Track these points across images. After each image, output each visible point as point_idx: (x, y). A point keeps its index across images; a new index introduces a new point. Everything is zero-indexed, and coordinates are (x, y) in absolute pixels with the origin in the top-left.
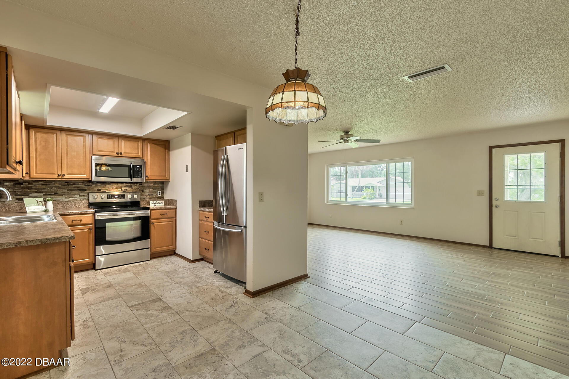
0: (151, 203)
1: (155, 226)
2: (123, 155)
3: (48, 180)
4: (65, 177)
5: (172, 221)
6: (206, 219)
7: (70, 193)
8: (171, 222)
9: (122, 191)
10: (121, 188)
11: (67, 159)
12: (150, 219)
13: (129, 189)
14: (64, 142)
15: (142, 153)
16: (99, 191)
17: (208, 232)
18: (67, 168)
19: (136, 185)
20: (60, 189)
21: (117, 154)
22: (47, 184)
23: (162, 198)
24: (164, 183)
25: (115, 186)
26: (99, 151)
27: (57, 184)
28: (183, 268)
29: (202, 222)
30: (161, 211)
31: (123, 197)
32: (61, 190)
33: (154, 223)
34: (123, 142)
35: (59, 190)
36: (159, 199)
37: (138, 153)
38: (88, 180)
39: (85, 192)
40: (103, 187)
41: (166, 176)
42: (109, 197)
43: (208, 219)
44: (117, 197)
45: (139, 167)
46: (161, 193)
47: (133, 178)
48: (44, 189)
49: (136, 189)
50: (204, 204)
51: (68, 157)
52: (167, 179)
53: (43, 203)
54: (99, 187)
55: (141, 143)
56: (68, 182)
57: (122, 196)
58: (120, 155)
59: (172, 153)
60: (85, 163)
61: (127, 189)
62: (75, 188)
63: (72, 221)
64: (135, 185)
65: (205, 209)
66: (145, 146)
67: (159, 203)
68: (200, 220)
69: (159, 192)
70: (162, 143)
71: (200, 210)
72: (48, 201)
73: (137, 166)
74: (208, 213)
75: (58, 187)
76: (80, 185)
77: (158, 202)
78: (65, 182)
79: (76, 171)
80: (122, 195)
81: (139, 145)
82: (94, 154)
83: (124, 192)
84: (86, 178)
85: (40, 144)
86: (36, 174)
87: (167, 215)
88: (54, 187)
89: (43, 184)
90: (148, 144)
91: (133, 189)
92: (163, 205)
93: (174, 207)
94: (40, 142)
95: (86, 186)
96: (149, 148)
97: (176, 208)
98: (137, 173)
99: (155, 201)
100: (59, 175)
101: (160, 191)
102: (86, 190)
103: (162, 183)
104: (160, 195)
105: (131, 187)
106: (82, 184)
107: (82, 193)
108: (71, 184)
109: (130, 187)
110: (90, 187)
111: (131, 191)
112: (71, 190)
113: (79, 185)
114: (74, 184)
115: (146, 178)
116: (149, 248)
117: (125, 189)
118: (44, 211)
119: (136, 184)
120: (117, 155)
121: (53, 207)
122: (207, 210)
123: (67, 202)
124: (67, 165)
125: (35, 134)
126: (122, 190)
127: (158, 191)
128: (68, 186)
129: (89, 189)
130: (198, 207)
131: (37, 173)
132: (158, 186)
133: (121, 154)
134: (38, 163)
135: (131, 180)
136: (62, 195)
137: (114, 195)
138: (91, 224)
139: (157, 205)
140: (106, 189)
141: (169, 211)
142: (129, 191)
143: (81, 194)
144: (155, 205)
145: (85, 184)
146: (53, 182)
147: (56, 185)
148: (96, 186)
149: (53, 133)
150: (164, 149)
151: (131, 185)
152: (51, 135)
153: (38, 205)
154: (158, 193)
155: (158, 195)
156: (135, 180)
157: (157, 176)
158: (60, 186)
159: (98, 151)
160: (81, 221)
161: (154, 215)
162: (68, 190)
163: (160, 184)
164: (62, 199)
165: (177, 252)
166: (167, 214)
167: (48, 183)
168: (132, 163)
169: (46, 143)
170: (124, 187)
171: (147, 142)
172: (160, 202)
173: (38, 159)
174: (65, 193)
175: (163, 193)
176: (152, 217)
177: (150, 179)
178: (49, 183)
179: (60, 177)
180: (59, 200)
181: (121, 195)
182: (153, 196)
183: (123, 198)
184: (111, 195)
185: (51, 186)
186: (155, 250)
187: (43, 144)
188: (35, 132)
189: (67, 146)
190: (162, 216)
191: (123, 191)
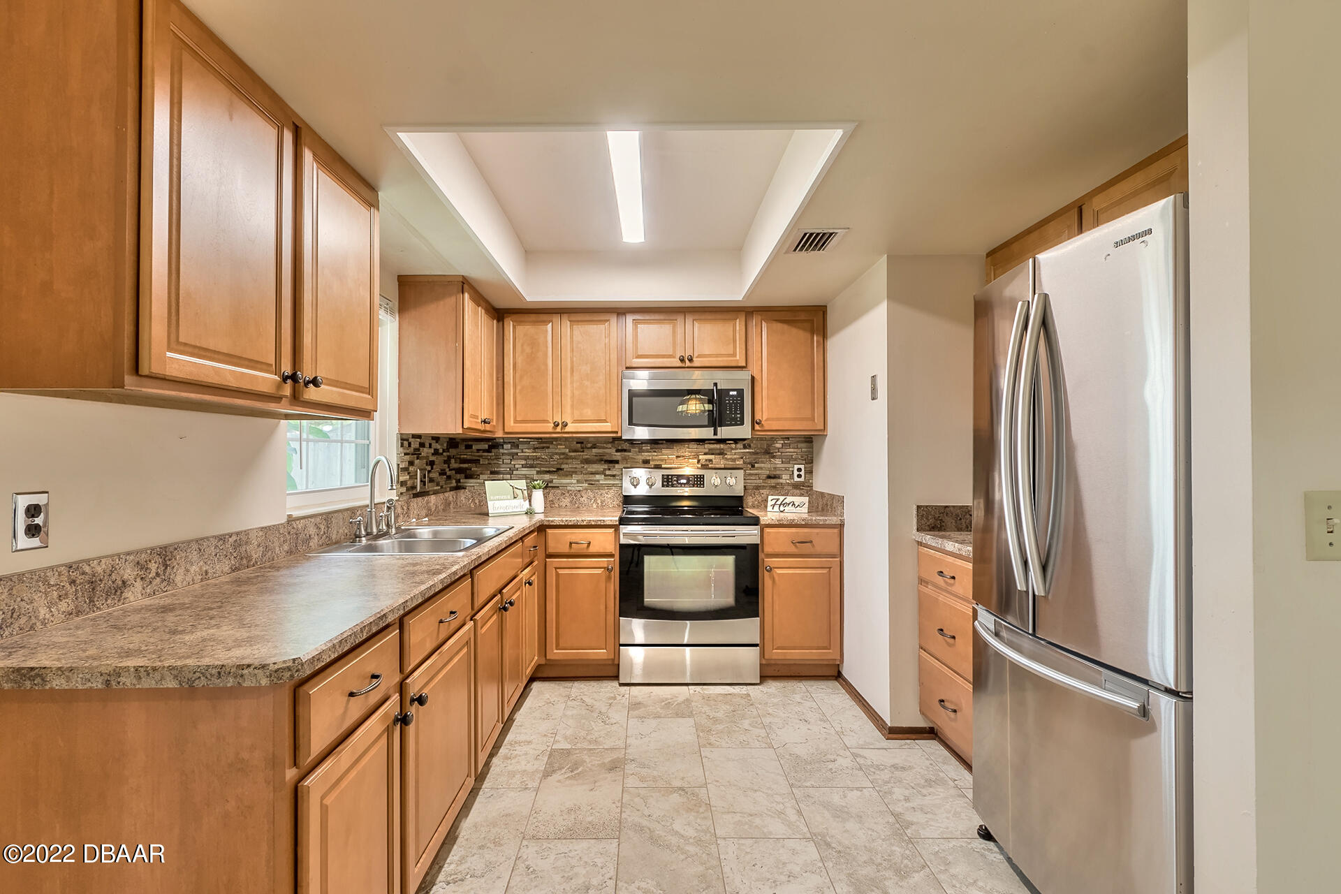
0: (770, 503)
1: (776, 578)
2: (697, 362)
3: (545, 438)
4: (567, 429)
5: (830, 568)
6: (946, 582)
7: (586, 469)
8: (825, 571)
9: (700, 466)
10: (696, 456)
11: (572, 382)
12: (761, 556)
13: (717, 460)
14: (566, 341)
15: (744, 352)
16: (646, 466)
17: (954, 637)
18: (572, 406)
19: (736, 449)
20: (568, 459)
21: (682, 360)
22: (543, 448)
23: (804, 488)
24: (812, 442)
25: (685, 451)
26: (639, 357)
27: (562, 448)
28: (855, 756)
29: (929, 590)
30: (794, 530)
31: (700, 481)
32: (570, 461)
33: (771, 569)
34: (696, 324)
35: (565, 461)
36: (798, 491)
37: (734, 355)
38: (615, 435)
39: (617, 466)
40: (656, 454)
41: (814, 420)
42: (668, 481)
43: (952, 585)
44: (684, 481)
45: (735, 393)
46: (802, 473)
47: (720, 426)
48: (537, 458)
49: (734, 460)
50: (936, 519)
51: (575, 379)
52: (818, 428)
53: (525, 492)
54: (646, 455)
55: (743, 323)
56: (582, 443)
57: (698, 481)
58: (688, 364)
59: (832, 343)
60: (608, 391)
61: (711, 460)
62: (597, 458)
63: (571, 543)
64: (733, 449)
65: (940, 541)
66: (753, 331)
67: (794, 504)
68: (922, 581)
69: (799, 470)
70: (803, 316)
71: (920, 544)
72: (534, 488)
73: (731, 393)
74: (950, 559)
75: (563, 454)
76: (607, 448)
77: (789, 499)
78: (577, 443)
79: (588, 413)
80: (697, 475)
81: (738, 328)
82: (628, 365)
83: (704, 467)
84: (610, 430)
85: (523, 351)
86: (514, 423)
87: (813, 546)
88: (556, 454)
89: (537, 448)
90: (763, 322)
91: (727, 459)
92: (805, 509)
93: (833, 520)
94: (522, 345)
95: (618, 451)
96: (764, 335)
97: (841, 526)
98: (731, 410)
99: (782, 498)
100: (556, 425)
101: (802, 467)
102: (617, 462)
103: (809, 440)
104: (802, 479)
105: (721, 453)
106: (610, 446)
107: (609, 469)
108: (589, 445)
109: (719, 454)
110: (626, 453)
111: (723, 466)
112: (587, 461)
113: (604, 448)
114: (594, 447)
115: (757, 427)
116: (756, 645)
117: (706, 460)
118: (526, 513)
119: (733, 446)
120: (680, 364)
121: (545, 504)
122: (950, 546)
123: (579, 491)
124: (571, 397)
125: (514, 327)
126: (699, 461)
127: (796, 467)
128: (583, 452)
129: (625, 459)
130: (915, 531)
131: (516, 421)
132: (796, 450)
133: (691, 360)
134: (519, 398)
135: (715, 433)
136: (569, 474)
137: (679, 477)
138: (611, 556)
139: (787, 509)
140: (662, 460)
141: (818, 534)
142: (717, 466)
143: (608, 472)
144: (782, 508)
145: (616, 446)
146: (554, 443)
147: (560, 449)
148: (641, 451)
149: (546, 322)
150: (808, 335)
151: (722, 449)
152: (543, 327)
153: (515, 498)
154: (796, 473)
155: (796, 479)
156: (725, 432)
157: (786, 419)
158: (567, 450)
159: (636, 358)
160: (589, 544)
161: (776, 541)
162: (582, 463)
163: (800, 445)
164: (571, 484)
165: (845, 673)
166: (811, 542)
167: (545, 445)
168: (716, 384)
169: (532, 348)
170: (705, 454)
171: (760, 318)
172: (797, 500)
173: (518, 388)
174: (576, 468)
175: (810, 472)
176: (768, 549)
177: (766, 428)
178: (548, 445)
179: (559, 429)
180: (565, 486)
181: (694, 475)
182: (781, 481)
183: (700, 484)
184: (672, 476)
185: (550, 450)
186: (776, 654)
187: (528, 350)
188: (513, 325)
189: (572, 350)
190: (796, 546)
191: (702, 465)
